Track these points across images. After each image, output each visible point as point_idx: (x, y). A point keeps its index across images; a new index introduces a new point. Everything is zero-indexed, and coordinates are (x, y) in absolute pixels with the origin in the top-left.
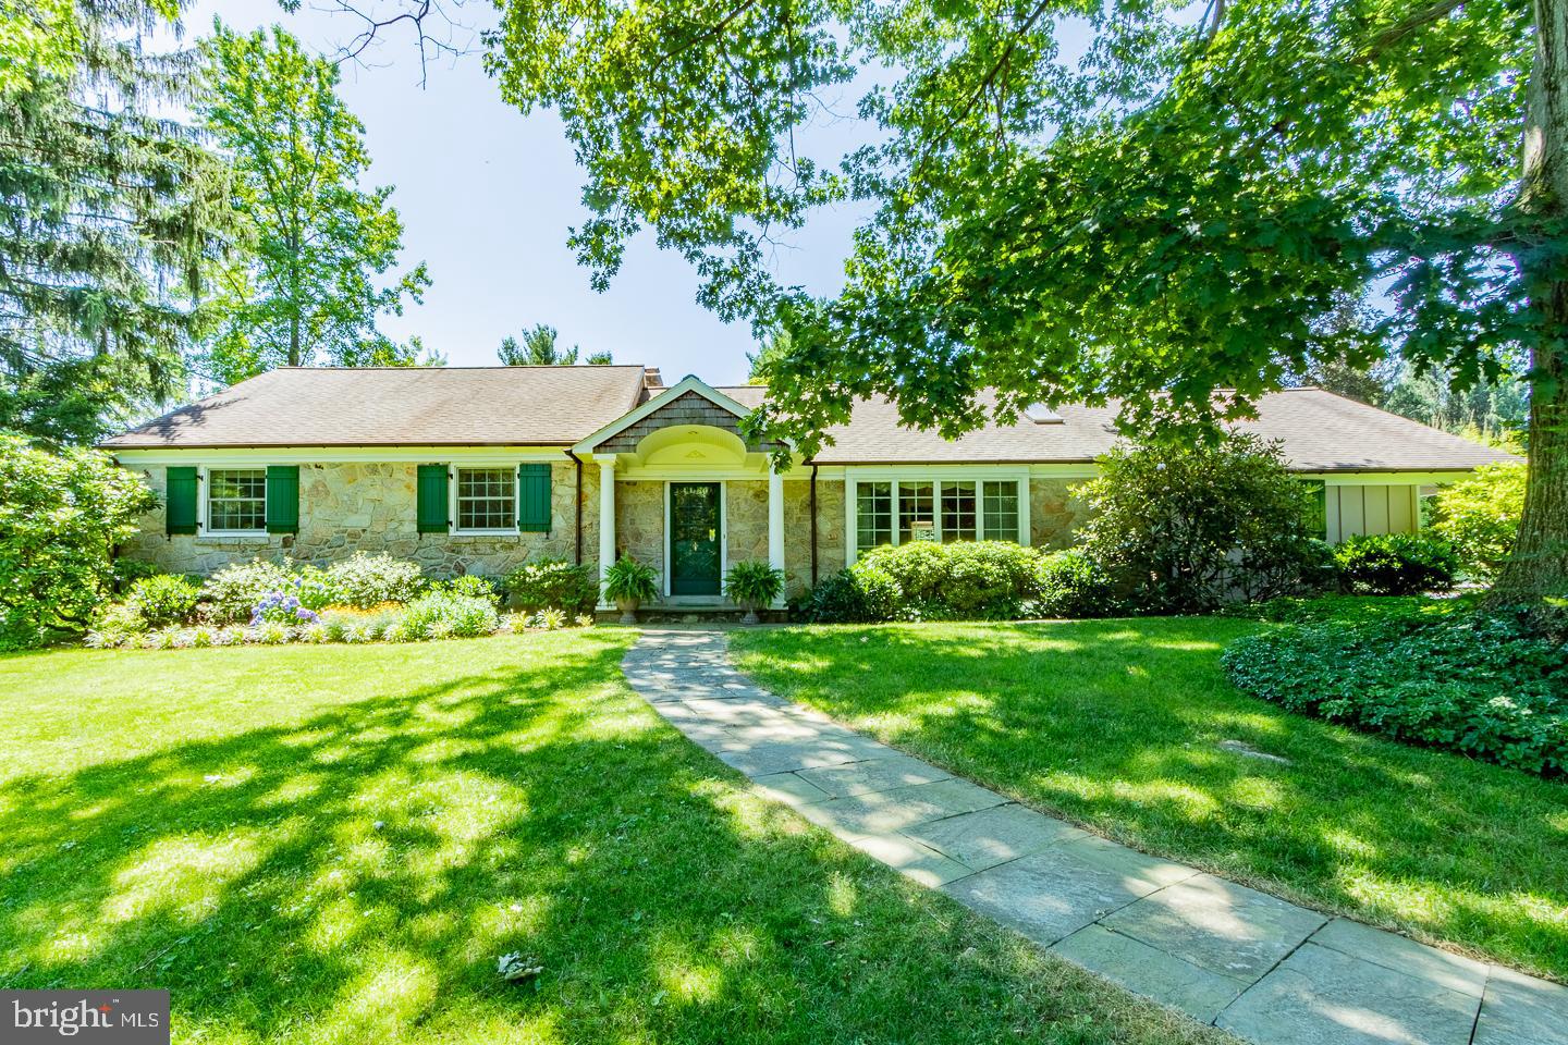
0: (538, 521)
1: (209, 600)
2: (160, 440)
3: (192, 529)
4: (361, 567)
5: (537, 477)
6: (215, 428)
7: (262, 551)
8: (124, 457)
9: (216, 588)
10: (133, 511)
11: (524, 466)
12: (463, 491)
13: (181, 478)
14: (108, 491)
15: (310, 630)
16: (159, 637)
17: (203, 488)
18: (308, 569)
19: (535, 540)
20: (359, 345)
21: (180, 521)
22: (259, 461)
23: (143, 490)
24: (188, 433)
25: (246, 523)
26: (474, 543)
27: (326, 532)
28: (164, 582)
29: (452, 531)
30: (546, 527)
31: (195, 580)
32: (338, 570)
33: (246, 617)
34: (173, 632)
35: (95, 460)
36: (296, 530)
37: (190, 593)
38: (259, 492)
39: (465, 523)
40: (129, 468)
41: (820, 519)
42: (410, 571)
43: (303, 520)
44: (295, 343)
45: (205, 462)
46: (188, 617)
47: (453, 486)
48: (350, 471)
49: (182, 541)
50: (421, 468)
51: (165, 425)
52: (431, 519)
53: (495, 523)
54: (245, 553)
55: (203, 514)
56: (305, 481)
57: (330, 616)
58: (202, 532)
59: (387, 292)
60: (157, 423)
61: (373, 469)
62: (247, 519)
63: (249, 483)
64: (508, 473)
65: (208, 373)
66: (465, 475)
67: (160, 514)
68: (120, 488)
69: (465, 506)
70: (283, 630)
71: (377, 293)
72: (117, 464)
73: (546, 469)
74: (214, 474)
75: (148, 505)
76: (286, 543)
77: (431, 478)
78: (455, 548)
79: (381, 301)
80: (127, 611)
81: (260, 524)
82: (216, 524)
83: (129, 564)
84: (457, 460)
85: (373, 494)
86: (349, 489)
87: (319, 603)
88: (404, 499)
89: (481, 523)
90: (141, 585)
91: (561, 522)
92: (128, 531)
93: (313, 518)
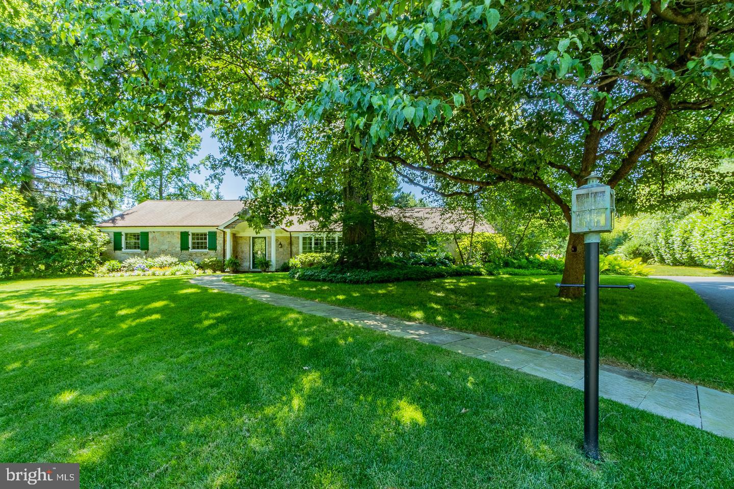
0: (213, 247)
1: (124, 267)
2: (112, 225)
3: (120, 249)
4: (163, 259)
5: (213, 235)
6: (128, 221)
7: (139, 255)
8: (102, 230)
9: (125, 264)
10: (105, 244)
11: (209, 232)
12: (193, 239)
13: (117, 235)
14: (98, 238)
15: (147, 273)
16: (111, 274)
17: (123, 238)
18: (149, 259)
19: (212, 252)
20: (184, 185)
21: (117, 247)
22: (138, 231)
23: (107, 238)
24: (120, 223)
25: (135, 248)
26: (196, 253)
27: (156, 250)
28: (113, 262)
29: (190, 250)
30: (215, 249)
31: (121, 262)
32: (157, 260)
33: (133, 270)
34: (114, 273)
35: (95, 230)
36: (148, 249)
37: (120, 265)
38: (138, 239)
39: (194, 248)
40: (104, 232)
41: (293, 247)
42: (175, 260)
43: (150, 247)
44: (161, 185)
45: (124, 231)
46: (118, 270)
47: (190, 237)
48: (162, 233)
49: (118, 252)
50: (181, 233)
51: (113, 220)
52: (184, 247)
53: (202, 248)
54: (133, 255)
55: (123, 245)
56: (150, 236)
57: (152, 270)
58: (123, 250)
59: (194, 165)
60: (111, 220)
61: (168, 233)
62: (136, 247)
63: (136, 236)
64: (205, 235)
65: (130, 196)
66: (193, 234)
67: (112, 245)
68: (102, 238)
69: (194, 243)
70: (141, 273)
71: (191, 166)
72: (100, 231)
73: (215, 233)
74: (126, 234)
75: (109, 242)
76: (146, 253)
77: (184, 235)
78: (191, 255)
79: (192, 169)
80: (104, 269)
81: (139, 248)
82: (127, 248)
83: (105, 257)
84: (191, 231)
85: (168, 240)
86: (162, 238)
87: (151, 267)
88: (177, 241)
89: (198, 248)
90: (107, 263)
91: (219, 247)
92: (104, 249)
93: (152, 246)
